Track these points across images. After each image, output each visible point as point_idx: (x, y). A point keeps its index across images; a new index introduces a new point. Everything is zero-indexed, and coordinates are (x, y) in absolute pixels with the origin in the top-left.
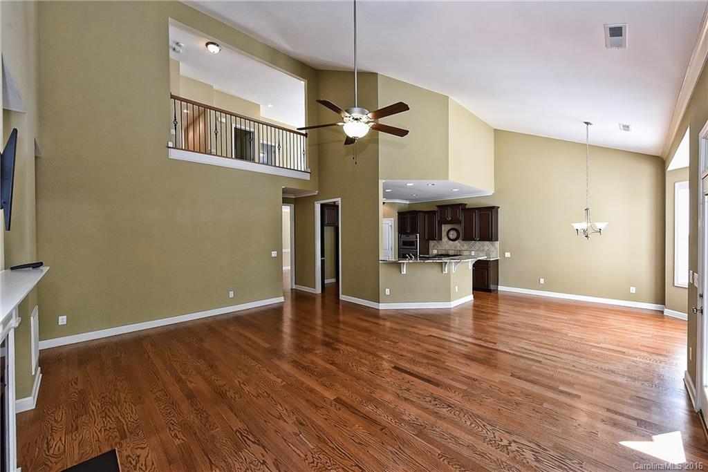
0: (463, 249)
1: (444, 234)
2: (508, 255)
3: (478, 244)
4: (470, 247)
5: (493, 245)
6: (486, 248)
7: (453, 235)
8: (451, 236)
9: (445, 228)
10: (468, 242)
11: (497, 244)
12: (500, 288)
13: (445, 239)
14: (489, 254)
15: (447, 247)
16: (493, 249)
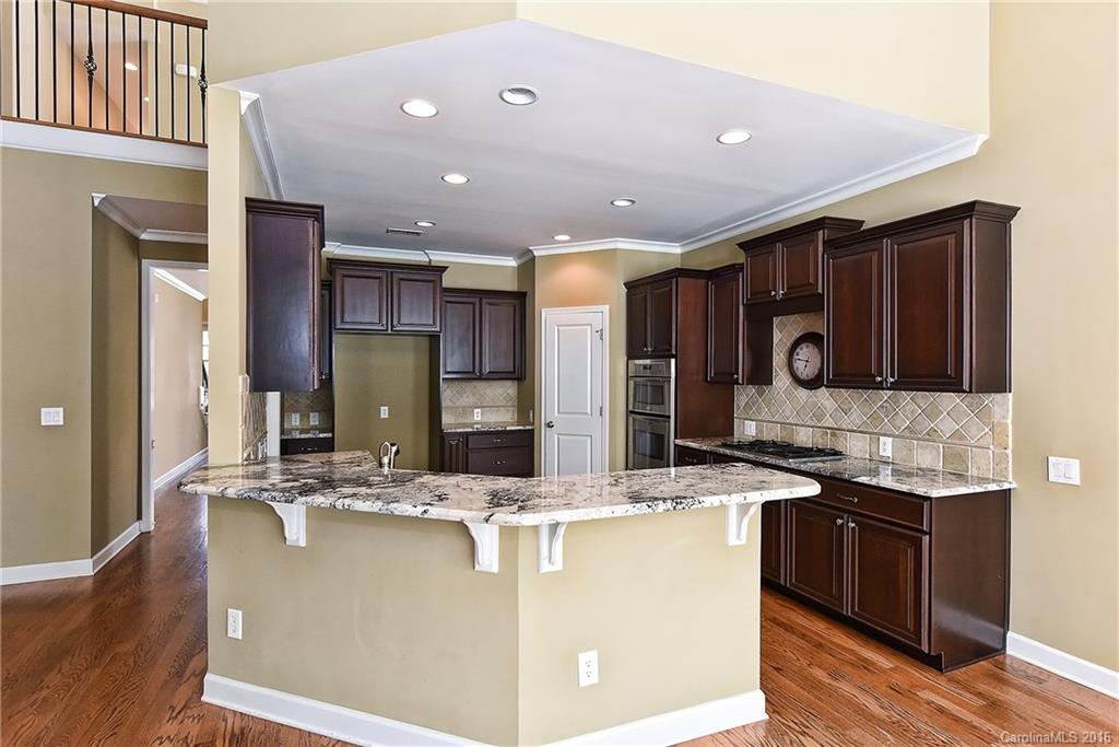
0: (845, 423)
1: (779, 358)
2: (1065, 470)
3: (911, 404)
4: (874, 417)
5: (983, 414)
6: (947, 426)
7: (808, 361)
8: (799, 366)
9: (783, 333)
10: (866, 394)
11: (1003, 407)
12: (1020, 646)
13: (781, 380)
14: (961, 458)
15: (788, 412)
16: (977, 432)
